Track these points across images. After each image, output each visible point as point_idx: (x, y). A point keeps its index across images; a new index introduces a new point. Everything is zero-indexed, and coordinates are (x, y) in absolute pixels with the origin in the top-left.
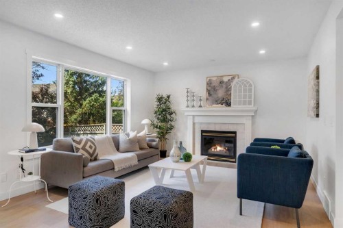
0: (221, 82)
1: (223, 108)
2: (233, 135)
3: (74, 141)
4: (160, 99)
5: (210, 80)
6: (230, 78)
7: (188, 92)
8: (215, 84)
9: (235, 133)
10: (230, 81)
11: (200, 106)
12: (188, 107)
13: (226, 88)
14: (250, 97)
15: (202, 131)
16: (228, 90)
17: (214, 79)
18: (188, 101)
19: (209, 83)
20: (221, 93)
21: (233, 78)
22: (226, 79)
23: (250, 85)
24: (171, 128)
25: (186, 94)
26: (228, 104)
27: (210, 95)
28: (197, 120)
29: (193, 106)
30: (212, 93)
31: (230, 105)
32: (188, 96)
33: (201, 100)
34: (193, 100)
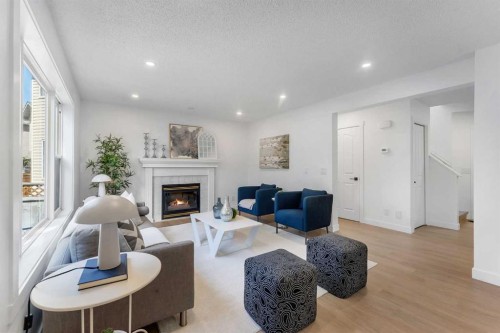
0: (187, 132)
1: (190, 159)
2: (196, 188)
5: (173, 127)
6: (195, 129)
7: (146, 138)
8: (180, 132)
9: (198, 185)
10: (195, 133)
11: (164, 157)
12: (147, 156)
13: (192, 139)
15: (164, 186)
16: (194, 142)
17: (179, 127)
18: (146, 149)
19: (173, 131)
20: (186, 144)
21: (198, 129)
22: (191, 130)
23: (213, 139)
24: (126, 184)
25: (144, 141)
26: (195, 156)
27: (174, 144)
28: (158, 173)
29: (155, 157)
30: (177, 142)
31: (197, 157)
32: (146, 143)
33: (164, 149)
34: (154, 149)
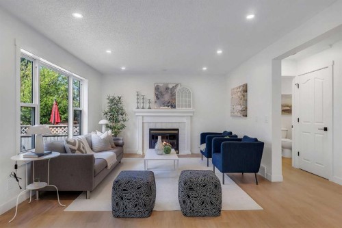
0: (167, 88)
1: (169, 109)
2: (176, 132)
3: (68, 142)
4: (112, 101)
5: (157, 86)
6: (174, 85)
7: (138, 95)
8: (162, 89)
9: (178, 130)
10: (174, 88)
11: (150, 108)
12: (138, 108)
13: (171, 93)
14: (190, 102)
15: (151, 130)
16: (173, 95)
17: (161, 85)
18: (138, 103)
19: (157, 88)
20: (167, 98)
21: (177, 85)
22: (171, 86)
23: (190, 92)
24: (123, 127)
26: (173, 106)
27: (157, 98)
28: (146, 120)
29: (143, 108)
30: (159, 96)
31: (175, 107)
32: (138, 99)
33: (150, 103)
34: (143, 103)
